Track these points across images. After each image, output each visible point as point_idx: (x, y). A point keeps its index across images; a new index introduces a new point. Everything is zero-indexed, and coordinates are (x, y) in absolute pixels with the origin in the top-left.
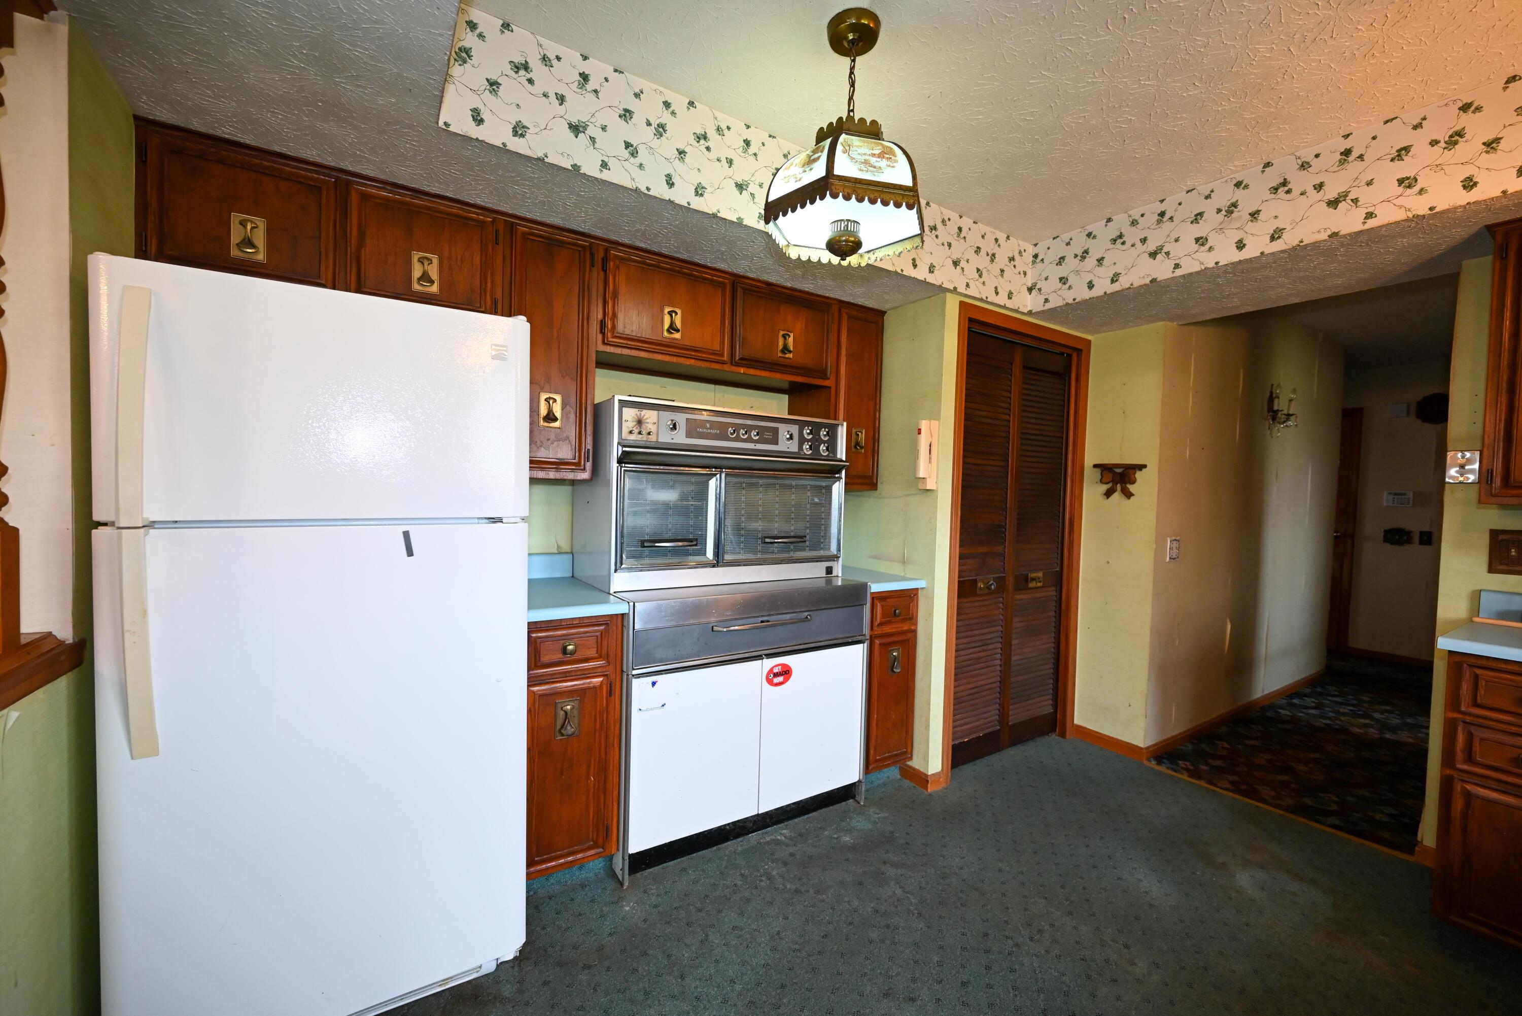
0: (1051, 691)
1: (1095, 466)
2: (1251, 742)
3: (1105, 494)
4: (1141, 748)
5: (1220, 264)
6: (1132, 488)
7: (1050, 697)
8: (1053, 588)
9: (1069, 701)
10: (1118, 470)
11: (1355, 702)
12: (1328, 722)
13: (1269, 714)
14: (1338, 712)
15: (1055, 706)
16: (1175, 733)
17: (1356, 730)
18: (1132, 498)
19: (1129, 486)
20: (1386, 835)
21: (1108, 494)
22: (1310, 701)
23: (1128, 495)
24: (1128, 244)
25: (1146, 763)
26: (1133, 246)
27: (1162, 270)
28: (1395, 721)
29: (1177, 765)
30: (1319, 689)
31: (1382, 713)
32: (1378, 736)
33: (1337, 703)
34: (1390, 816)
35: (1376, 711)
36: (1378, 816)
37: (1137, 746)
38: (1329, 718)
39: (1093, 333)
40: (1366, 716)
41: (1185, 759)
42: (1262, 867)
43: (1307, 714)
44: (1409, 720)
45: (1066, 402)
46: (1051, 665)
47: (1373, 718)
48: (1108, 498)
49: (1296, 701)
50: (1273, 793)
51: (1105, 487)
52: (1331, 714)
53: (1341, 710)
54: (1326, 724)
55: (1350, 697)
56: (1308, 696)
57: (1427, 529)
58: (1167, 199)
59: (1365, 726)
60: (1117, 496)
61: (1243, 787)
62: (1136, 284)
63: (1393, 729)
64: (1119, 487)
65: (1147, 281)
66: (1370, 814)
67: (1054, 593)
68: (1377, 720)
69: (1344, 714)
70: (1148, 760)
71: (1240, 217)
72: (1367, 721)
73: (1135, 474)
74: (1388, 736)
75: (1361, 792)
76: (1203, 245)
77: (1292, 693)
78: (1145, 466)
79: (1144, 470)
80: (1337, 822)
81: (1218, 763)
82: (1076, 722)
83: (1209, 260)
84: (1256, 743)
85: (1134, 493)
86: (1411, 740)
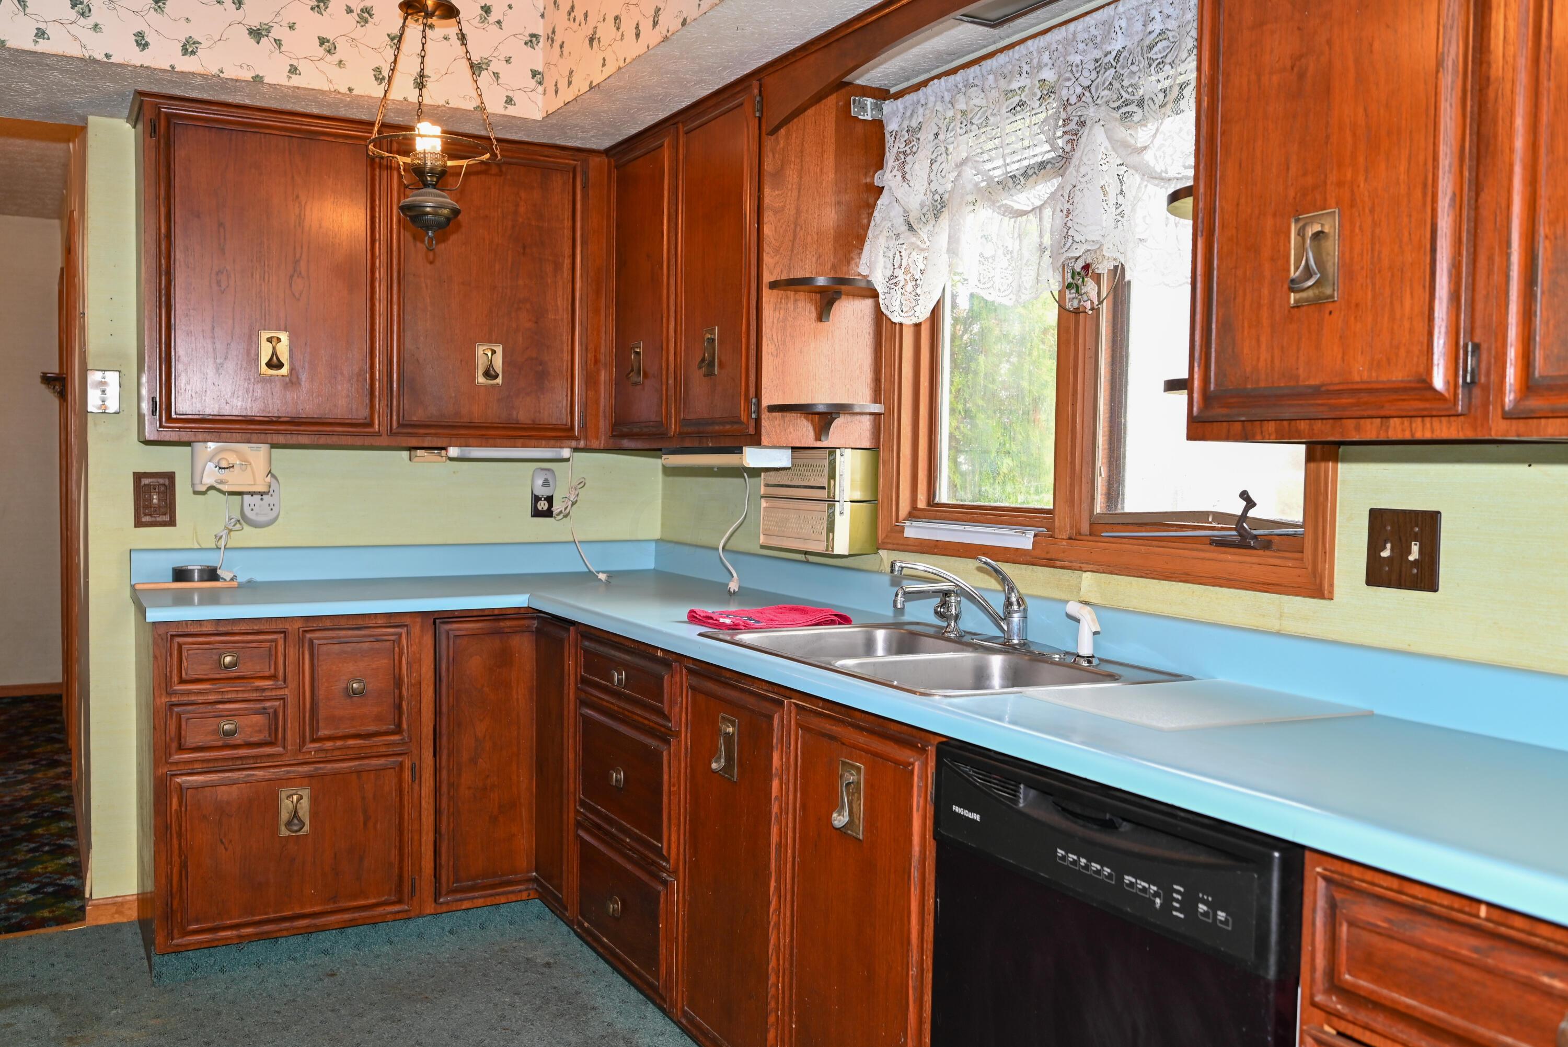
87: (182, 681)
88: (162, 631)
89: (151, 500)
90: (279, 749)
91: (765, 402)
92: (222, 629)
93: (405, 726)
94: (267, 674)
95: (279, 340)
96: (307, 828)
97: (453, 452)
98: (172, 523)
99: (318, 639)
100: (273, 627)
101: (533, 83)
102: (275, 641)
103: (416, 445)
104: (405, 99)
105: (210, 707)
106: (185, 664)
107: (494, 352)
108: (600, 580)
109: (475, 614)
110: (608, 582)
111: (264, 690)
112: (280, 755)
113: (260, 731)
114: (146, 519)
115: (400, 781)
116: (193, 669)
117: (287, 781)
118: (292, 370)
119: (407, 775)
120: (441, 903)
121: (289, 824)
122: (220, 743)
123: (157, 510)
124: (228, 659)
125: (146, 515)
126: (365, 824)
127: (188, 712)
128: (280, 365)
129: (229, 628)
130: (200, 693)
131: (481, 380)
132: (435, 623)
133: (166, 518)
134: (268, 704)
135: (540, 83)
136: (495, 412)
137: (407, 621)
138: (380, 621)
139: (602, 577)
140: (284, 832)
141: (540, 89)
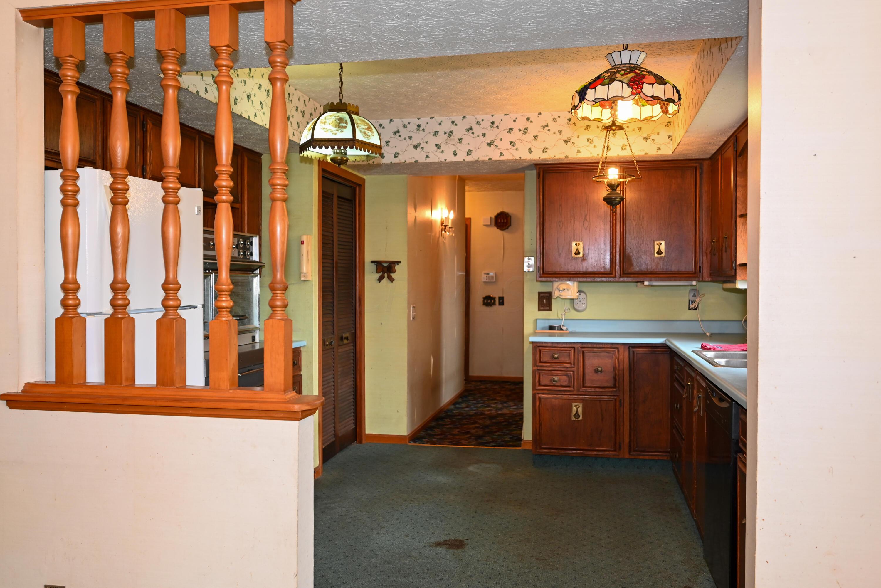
0: (353, 414)
1: (372, 262)
2: (448, 427)
3: (378, 280)
4: (405, 436)
5: (447, 161)
6: (393, 276)
7: (352, 418)
8: (352, 344)
9: (363, 419)
10: (385, 265)
11: (482, 402)
12: (474, 412)
13: (449, 413)
14: (477, 407)
15: (355, 424)
16: (416, 427)
17: (486, 413)
18: (394, 282)
19: (392, 275)
20: (511, 443)
21: (380, 279)
22: (464, 405)
23: (391, 280)
24: (402, 138)
25: (409, 444)
26: (405, 139)
27: (419, 156)
28: (500, 406)
29: (423, 441)
30: (465, 399)
31: (494, 404)
32: (495, 413)
33: (475, 403)
34: (510, 438)
35: (492, 404)
36: (506, 439)
37: (403, 436)
38: (474, 410)
39: (366, 175)
40: (489, 406)
41: (425, 438)
42: (475, 464)
43: (465, 410)
44: (505, 405)
45: (354, 219)
46: (352, 397)
47: (491, 407)
48: (380, 282)
49: (457, 406)
50: (467, 442)
51: (378, 275)
52: (475, 409)
53: (478, 406)
54: (475, 413)
55: (479, 400)
56: (462, 403)
57: (501, 296)
58: (421, 119)
59: (489, 410)
60: (385, 281)
61: (454, 443)
62: (408, 162)
63: (500, 409)
64: (386, 275)
65: (413, 161)
66: (503, 439)
67: (352, 347)
68: (493, 407)
69: (480, 407)
70: (409, 442)
71: (454, 139)
72: (490, 409)
73: (395, 266)
74: (499, 412)
75: (498, 433)
76: (439, 148)
77: (454, 402)
78: (400, 262)
79: (399, 264)
80: (494, 444)
81: (439, 437)
82: (367, 432)
83: (442, 157)
84: (451, 426)
85: (395, 279)
86: (508, 412)
87: (541, 362)
88: (535, 345)
89: (544, 301)
90: (572, 389)
91: (738, 263)
92: (554, 345)
93: (617, 385)
94: (568, 362)
95: (579, 244)
96: (581, 418)
97: (646, 283)
98: (550, 310)
99: (586, 351)
100: (571, 346)
101: (668, 140)
102: (571, 350)
103: (638, 281)
104: (618, 155)
105: (550, 372)
106: (542, 356)
107: (661, 244)
108: (707, 336)
109: (645, 345)
110: (710, 336)
111: (567, 368)
112: (573, 391)
113: (565, 382)
114: (542, 308)
115: (615, 406)
116: (544, 359)
117: (575, 400)
118: (583, 255)
119: (618, 404)
120: (631, 455)
121: (575, 416)
122: (552, 384)
123: (545, 305)
124: (556, 356)
125: (542, 307)
126: (602, 420)
127: (543, 372)
128: (579, 253)
129: (556, 345)
130: (546, 367)
131: (656, 255)
132: (629, 348)
133: (548, 308)
134: (568, 372)
135: (671, 140)
136: (661, 268)
137: (617, 346)
138: (609, 346)
139: (708, 334)
140: (573, 418)
141: (671, 142)
